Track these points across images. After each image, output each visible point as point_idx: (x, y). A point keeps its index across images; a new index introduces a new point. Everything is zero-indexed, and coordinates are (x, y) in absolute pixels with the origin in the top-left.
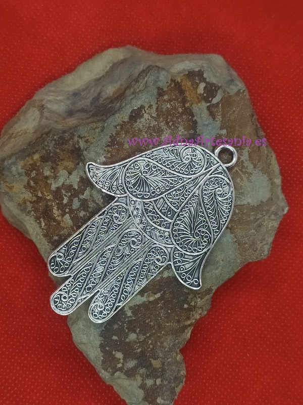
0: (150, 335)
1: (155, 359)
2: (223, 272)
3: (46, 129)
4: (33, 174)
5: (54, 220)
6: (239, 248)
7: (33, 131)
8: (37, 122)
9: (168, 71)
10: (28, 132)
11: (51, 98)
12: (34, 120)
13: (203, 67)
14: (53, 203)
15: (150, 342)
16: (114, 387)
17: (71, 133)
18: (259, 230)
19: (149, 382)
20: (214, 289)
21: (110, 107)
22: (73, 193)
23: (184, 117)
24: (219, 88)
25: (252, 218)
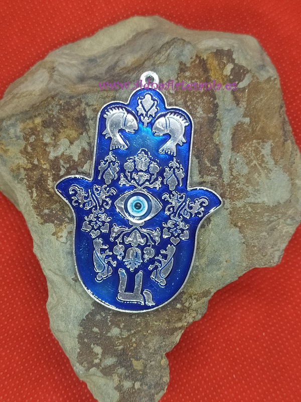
0: (135, 333)
1: (137, 360)
2: (225, 274)
3: (53, 92)
4: (32, 139)
5: (48, 191)
6: (247, 250)
7: (38, 94)
8: (45, 84)
9: (194, 46)
10: (33, 93)
11: (64, 61)
12: (42, 82)
13: (233, 47)
14: (49, 173)
15: (134, 340)
16: (88, 385)
17: (78, 99)
18: (272, 234)
19: (127, 384)
20: (213, 291)
21: (126, 77)
22: (72, 164)
23: (204, 98)
24: (248, 72)
25: (265, 219)
